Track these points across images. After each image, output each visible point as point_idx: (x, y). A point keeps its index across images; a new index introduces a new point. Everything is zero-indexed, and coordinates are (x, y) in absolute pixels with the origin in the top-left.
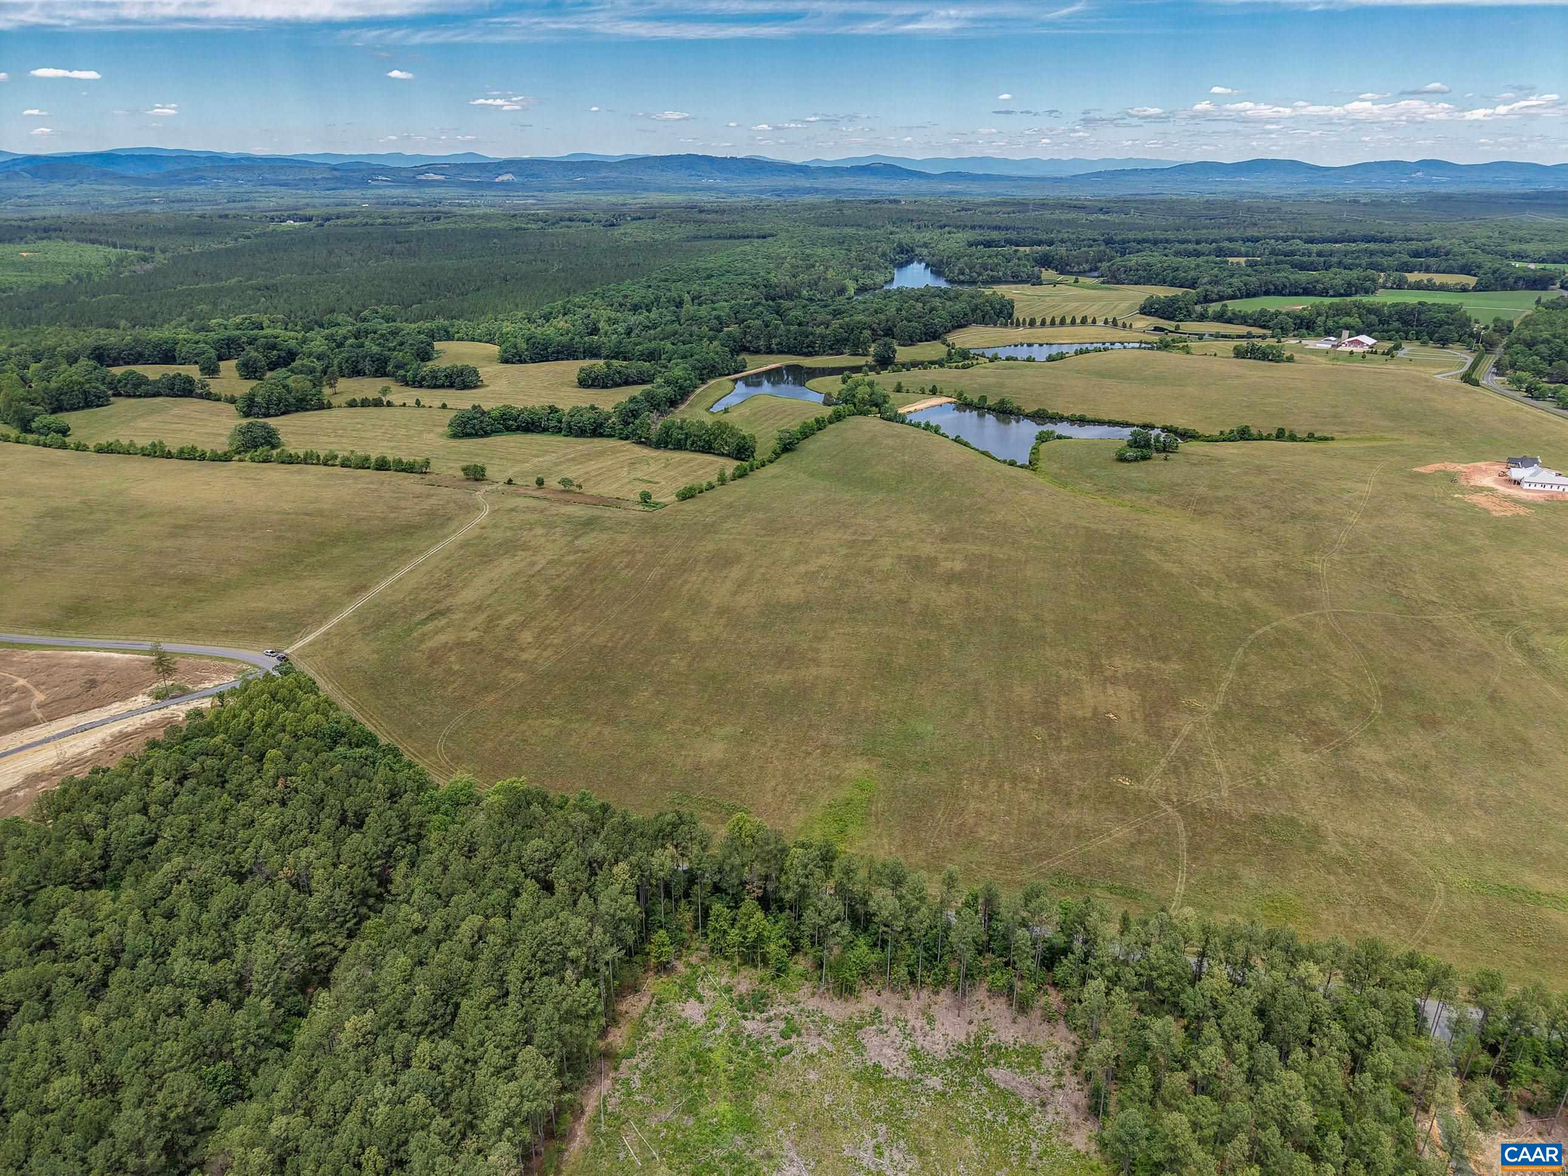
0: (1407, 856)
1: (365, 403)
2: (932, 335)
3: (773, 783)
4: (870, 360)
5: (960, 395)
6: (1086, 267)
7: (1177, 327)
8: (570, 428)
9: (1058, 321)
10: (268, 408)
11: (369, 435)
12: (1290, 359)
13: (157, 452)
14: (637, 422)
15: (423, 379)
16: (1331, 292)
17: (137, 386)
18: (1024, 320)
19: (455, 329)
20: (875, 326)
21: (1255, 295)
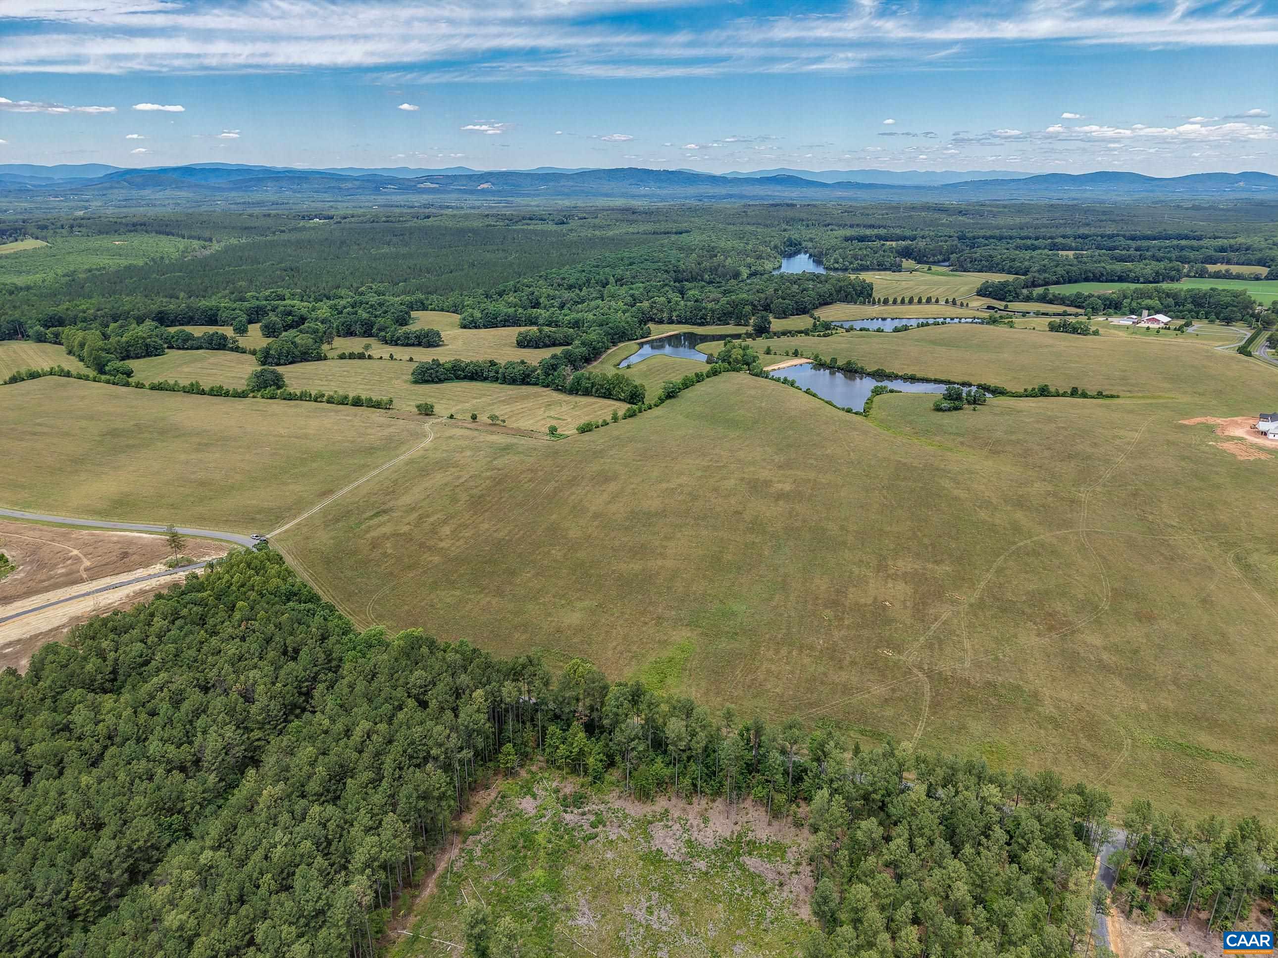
0: (1107, 718)
1: (352, 356)
2: (802, 310)
3: (614, 644)
4: (750, 329)
5: (816, 357)
6: (940, 257)
7: (1006, 306)
8: (505, 377)
9: (907, 300)
10: (279, 359)
11: (352, 380)
12: (1096, 333)
13: (194, 390)
14: (556, 373)
15: (398, 339)
16: (1142, 280)
17: (185, 341)
18: (879, 299)
19: (429, 302)
20: (756, 303)
21: (1076, 282)
